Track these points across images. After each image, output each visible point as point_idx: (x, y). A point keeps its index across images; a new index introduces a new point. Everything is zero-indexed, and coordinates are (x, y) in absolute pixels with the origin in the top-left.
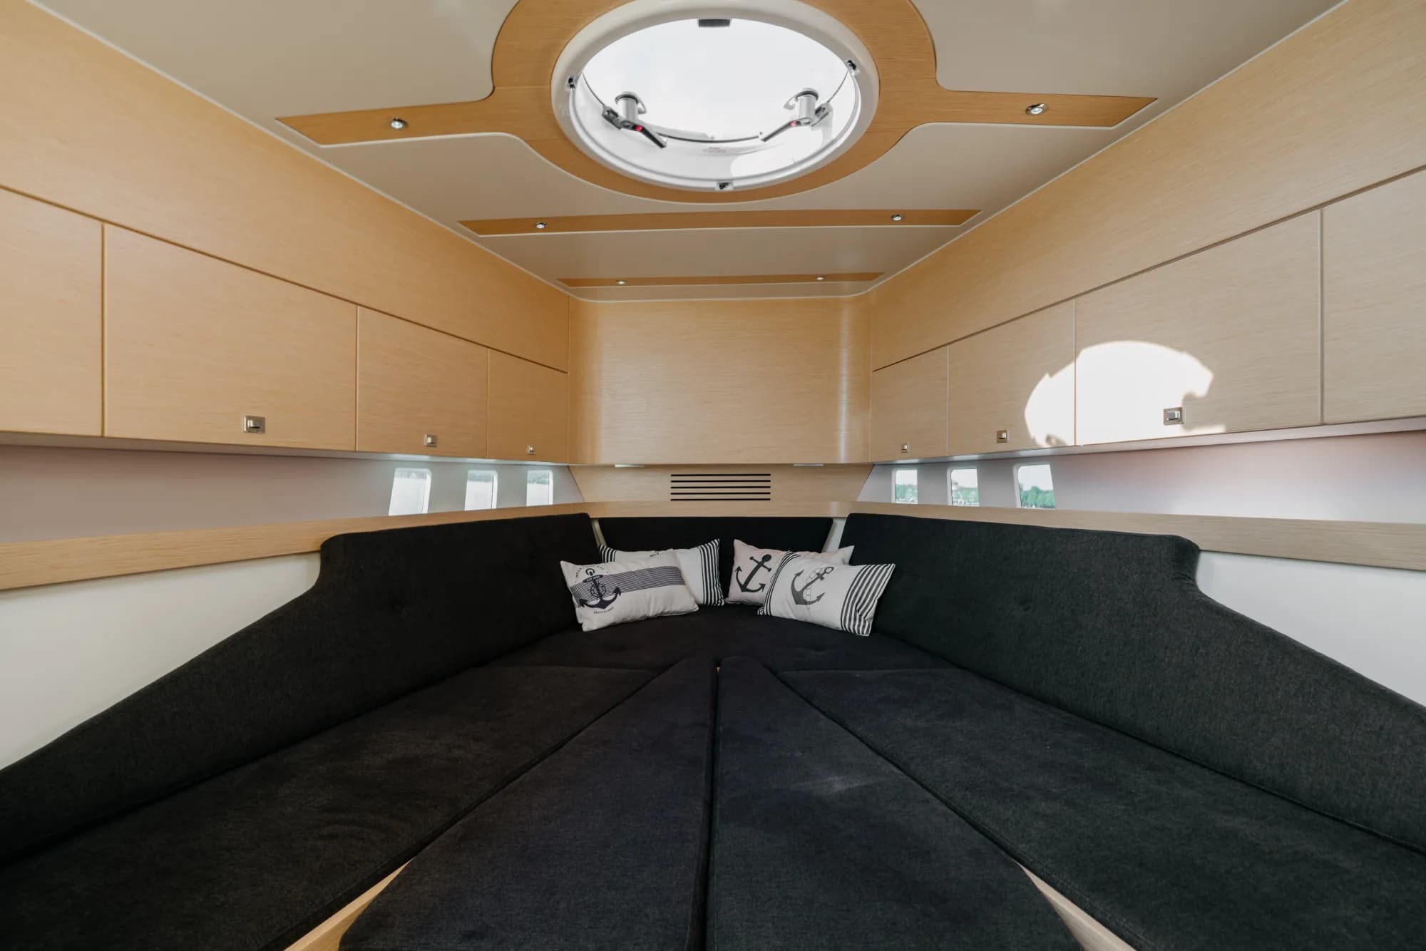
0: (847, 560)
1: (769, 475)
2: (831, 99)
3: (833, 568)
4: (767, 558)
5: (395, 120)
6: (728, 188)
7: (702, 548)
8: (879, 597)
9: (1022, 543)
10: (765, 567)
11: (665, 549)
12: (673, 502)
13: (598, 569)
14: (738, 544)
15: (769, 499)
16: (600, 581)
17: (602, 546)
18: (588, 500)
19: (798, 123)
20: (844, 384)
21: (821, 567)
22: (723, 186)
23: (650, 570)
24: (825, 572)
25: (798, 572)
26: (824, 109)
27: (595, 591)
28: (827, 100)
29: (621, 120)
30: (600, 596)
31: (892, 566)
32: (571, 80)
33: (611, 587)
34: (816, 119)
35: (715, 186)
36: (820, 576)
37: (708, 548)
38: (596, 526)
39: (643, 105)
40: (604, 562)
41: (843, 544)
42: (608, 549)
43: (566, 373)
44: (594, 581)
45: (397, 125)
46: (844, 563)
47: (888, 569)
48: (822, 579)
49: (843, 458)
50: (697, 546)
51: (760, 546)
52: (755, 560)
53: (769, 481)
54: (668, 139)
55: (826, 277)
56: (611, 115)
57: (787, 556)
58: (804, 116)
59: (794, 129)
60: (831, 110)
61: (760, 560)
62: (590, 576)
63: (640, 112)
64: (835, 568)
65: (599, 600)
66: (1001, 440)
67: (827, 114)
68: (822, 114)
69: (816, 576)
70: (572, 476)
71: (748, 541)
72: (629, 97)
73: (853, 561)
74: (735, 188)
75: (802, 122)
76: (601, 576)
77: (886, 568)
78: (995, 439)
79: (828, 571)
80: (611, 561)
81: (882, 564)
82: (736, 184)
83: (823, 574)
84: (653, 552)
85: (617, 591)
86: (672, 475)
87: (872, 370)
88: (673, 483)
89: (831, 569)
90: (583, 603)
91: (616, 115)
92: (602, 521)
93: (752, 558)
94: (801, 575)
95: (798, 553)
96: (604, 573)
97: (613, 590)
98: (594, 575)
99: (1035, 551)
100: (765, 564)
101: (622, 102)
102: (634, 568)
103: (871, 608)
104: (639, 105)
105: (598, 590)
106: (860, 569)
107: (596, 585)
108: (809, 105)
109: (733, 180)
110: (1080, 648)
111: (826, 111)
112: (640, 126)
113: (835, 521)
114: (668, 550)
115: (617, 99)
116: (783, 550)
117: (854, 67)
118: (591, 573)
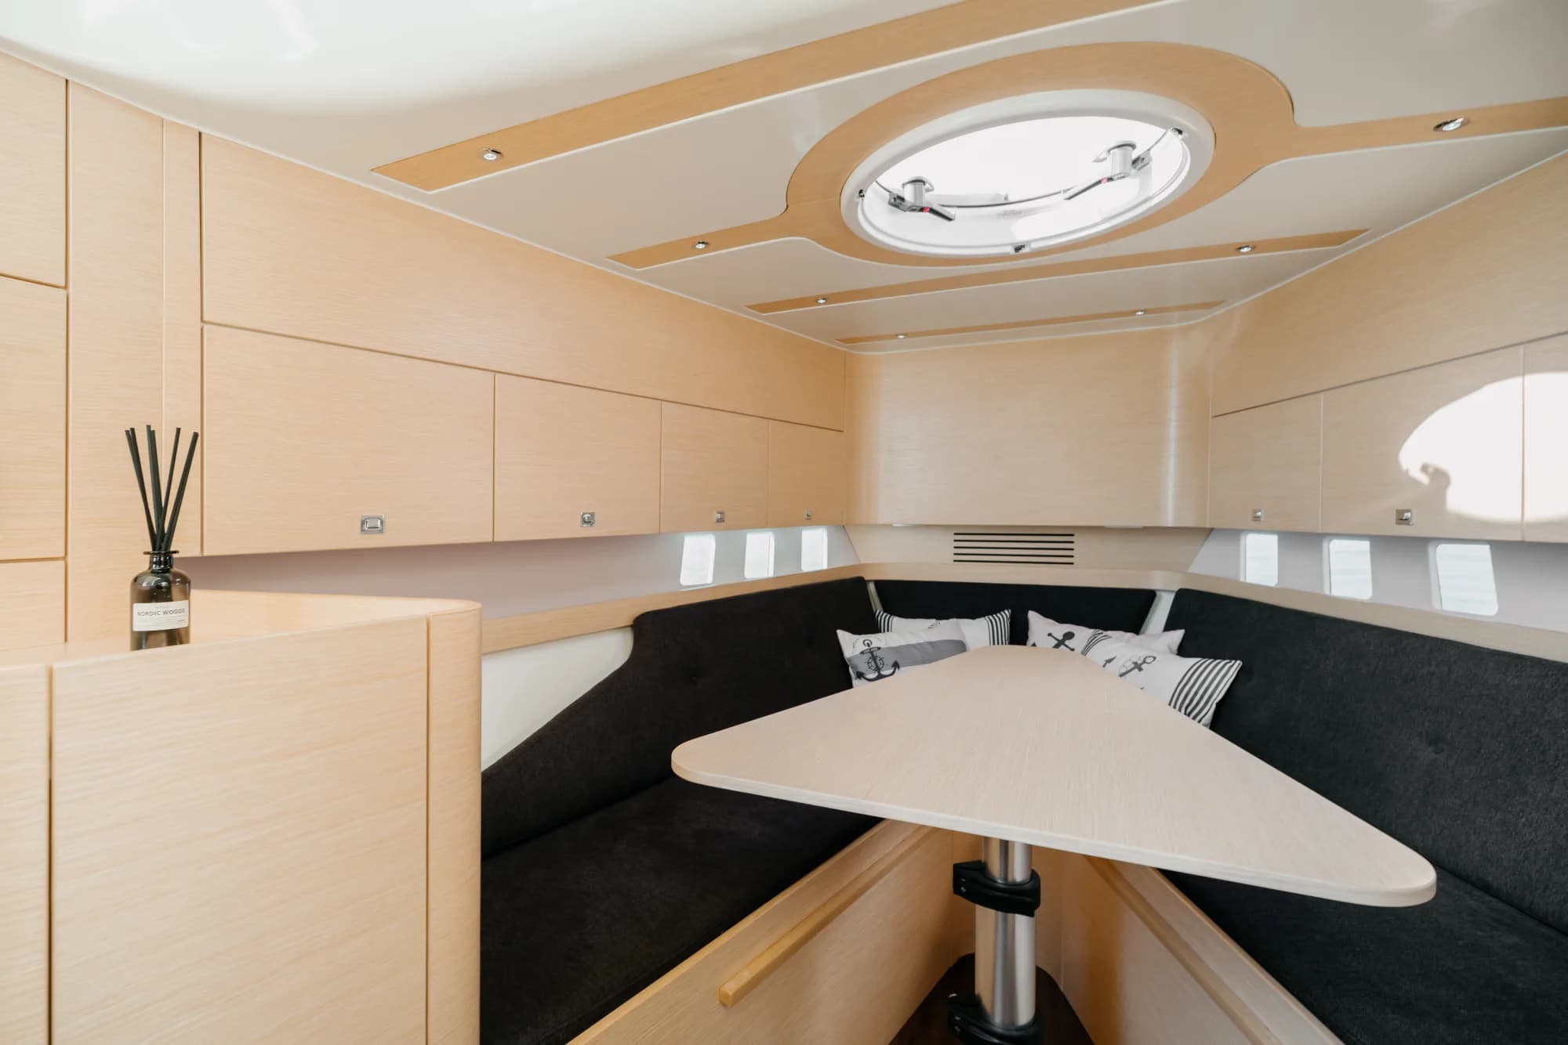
0: (1175, 647)
1: (1072, 535)
2: (1152, 147)
3: (1155, 658)
4: (1069, 636)
5: (700, 243)
6: (1023, 251)
7: (990, 620)
8: (1217, 700)
9: (1434, 663)
10: (1066, 646)
11: (947, 618)
12: (957, 563)
13: (876, 640)
14: (1032, 615)
15: (1072, 563)
16: (877, 653)
17: (878, 612)
18: (863, 561)
19: (1110, 179)
20: (1173, 431)
21: (1139, 655)
22: (1018, 249)
23: (931, 643)
24: (1144, 662)
25: (1110, 658)
26: (1143, 159)
27: (873, 663)
28: (1148, 148)
29: (909, 205)
30: (878, 669)
31: (1238, 664)
32: (861, 191)
33: (889, 661)
34: (1133, 171)
35: (1010, 250)
36: (1138, 666)
37: (997, 619)
38: (872, 587)
39: (931, 185)
40: (880, 632)
41: (1170, 626)
42: (885, 614)
43: (842, 431)
44: (872, 653)
45: (701, 246)
46: (1172, 652)
47: (1232, 666)
48: (1140, 669)
49: (1170, 521)
50: (984, 616)
51: (1061, 619)
52: (1055, 638)
53: (1072, 542)
54: (957, 209)
55: (1145, 311)
56: (898, 201)
57: (1095, 636)
58: (1118, 172)
59: (1105, 185)
60: (1150, 160)
61: (1061, 638)
62: (867, 648)
63: (928, 190)
64: (1158, 658)
65: (877, 674)
66: (1402, 520)
67: (1147, 164)
68: (1140, 165)
69: (1133, 666)
70: (848, 536)
71: (1046, 613)
72: (918, 181)
73: (1183, 651)
74: (1033, 249)
75: (1115, 178)
76: (879, 648)
77: (1229, 665)
78: (1393, 517)
79: (1148, 660)
80: (888, 631)
81: (1224, 659)
82: (1034, 246)
83: (1142, 664)
84: (933, 621)
85: (896, 665)
86: (956, 534)
87: (1211, 415)
88: (956, 543)
89: (1152, 659)
90: (860, 675)
91: (903, 199)
92: (879, 584)
93: (1050, 635)
94: (1112, 663)
95: (1109, 633)
96: (882, 645)
97: (891, 663)
98: (872, 646)
99: (1453, 676)
100: (1067, 642)
101: (910, 187)
102: (914, 641)
103: (1209, 711)
104: (927, 185)
105: (876, 663)
106: (1193, 663)
107: (874, 658)
108: (1125, 157)
109: (1029, 242)
110: (1523, 820)
111: (1146, 161)
112: (927, 208)
113: (1158, 593)
114: (951, 620)
115: (904, 185)
116: (1090, 627)
117: (1180, 132)
118: (868, 645)
